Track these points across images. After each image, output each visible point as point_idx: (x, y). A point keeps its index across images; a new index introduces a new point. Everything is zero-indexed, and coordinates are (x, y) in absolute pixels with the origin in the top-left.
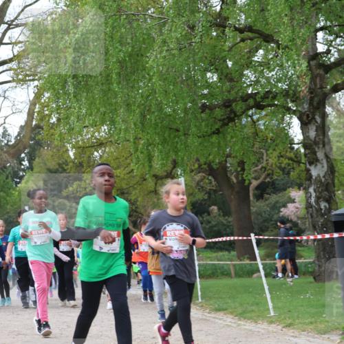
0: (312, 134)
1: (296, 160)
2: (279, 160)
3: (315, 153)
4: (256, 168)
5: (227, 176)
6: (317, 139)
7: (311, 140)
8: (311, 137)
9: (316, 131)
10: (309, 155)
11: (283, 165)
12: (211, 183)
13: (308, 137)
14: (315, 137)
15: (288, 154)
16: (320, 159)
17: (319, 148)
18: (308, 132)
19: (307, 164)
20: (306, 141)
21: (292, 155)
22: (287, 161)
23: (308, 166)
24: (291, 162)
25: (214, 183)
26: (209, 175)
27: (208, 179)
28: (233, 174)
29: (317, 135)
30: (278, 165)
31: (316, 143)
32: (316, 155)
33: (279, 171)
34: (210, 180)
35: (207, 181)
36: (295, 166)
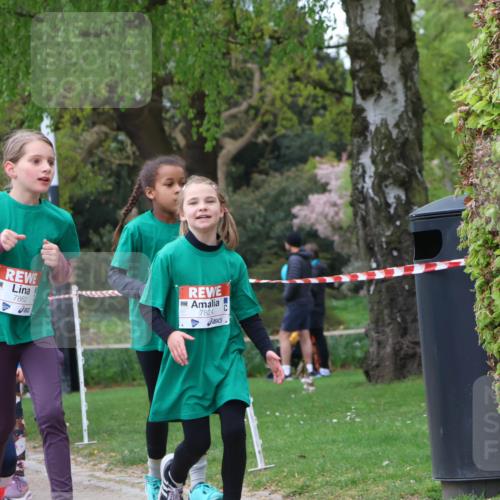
0: (371, 20)
1: (331, 86)
2: (290, 88)
3: (376, 68)
4: (234, 111)
5: (163, 131)
6: (383, 33)
7: (368, 36)
8: (367, 29)
9: (381, 12)
10: (361, 75)
11: (301, 101)
12: (121, 149)
13: (361, 28)
14: (378, 29)
15: (314, 73)
16: (389, 82)
17: (385, 55)
18: (362, 16)
19: (358, 95)
20: (356, 39)
21: (322, 74)
22: (310, 90)
23: (359, 101)
24: (319, 92)
25: (130, 149)
26: (119, 129)
27: (115, 139)
28: (176, 124)
29: (383, 23)
30: (289, 100)
31: (380, 42)
32: (379, 72)
33: (289, 114)
34: (122, 143)
35: (114, 145)
36: (328, 102)
